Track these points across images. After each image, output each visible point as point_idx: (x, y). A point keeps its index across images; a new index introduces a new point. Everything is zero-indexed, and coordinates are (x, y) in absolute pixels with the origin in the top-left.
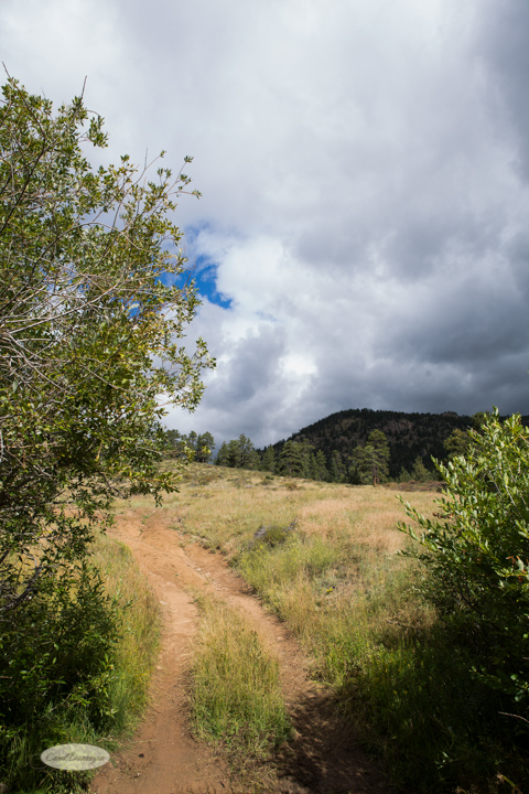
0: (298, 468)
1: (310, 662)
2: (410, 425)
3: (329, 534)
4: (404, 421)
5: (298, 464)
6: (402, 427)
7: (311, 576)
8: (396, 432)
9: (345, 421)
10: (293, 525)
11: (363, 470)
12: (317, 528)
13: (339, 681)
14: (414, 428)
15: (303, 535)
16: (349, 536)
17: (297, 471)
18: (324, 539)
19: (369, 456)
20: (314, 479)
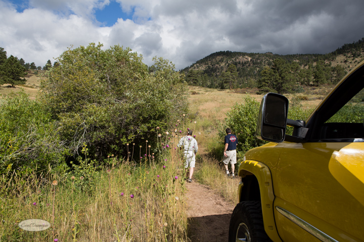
0: (196, 81)
1: (204, 149)
2: (250, 59)
3: (209, 116)
4: (246, 57)
5: (196, 80)
6: (246, 60)
7: (204, 129)
8: (242, 62)
9: (218, 57)
10: (197, 113)
11: (226, 82)
12: (205, 114)
13: (210, 151)
14: (251, 60)
15: (201, 116)
16: (215, 117)
17: (195, 83)
18: (208, 118)
19: (228, 76)
20: (203, 86)
